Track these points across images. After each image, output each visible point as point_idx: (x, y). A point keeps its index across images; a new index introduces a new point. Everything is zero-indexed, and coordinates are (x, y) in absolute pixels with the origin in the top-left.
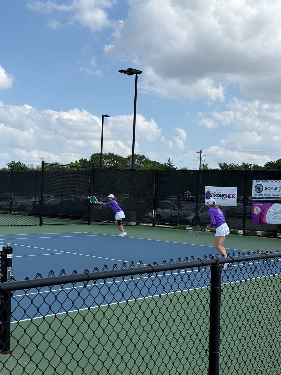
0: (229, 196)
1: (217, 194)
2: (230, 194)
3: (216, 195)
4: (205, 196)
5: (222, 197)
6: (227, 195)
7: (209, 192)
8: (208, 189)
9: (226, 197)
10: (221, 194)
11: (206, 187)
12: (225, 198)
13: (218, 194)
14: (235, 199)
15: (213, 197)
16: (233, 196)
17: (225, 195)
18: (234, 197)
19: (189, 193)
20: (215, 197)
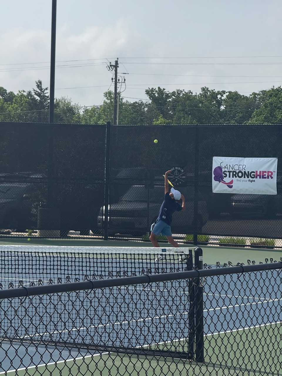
0: (262, 175)
1: (237, 171)
2: (263, 172)
3: (235, 174)
4: (213, 176)
5: (248, 177)
6: (258, 173)
7: (220, 168)
8: (217, 161)
9: (256, 178)
10: (245, 172)
11: (215, 158)
12: (254, 179)
13: (239, 172)
14: (274, 181)
15: (230, 177)
16: (270, 176)
17: (254, 172)
18: (272, 178)
19: (179, 171)
20: (233, 177)
